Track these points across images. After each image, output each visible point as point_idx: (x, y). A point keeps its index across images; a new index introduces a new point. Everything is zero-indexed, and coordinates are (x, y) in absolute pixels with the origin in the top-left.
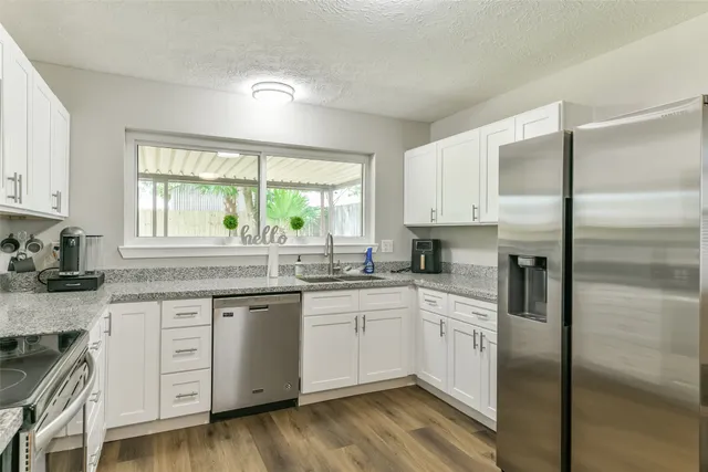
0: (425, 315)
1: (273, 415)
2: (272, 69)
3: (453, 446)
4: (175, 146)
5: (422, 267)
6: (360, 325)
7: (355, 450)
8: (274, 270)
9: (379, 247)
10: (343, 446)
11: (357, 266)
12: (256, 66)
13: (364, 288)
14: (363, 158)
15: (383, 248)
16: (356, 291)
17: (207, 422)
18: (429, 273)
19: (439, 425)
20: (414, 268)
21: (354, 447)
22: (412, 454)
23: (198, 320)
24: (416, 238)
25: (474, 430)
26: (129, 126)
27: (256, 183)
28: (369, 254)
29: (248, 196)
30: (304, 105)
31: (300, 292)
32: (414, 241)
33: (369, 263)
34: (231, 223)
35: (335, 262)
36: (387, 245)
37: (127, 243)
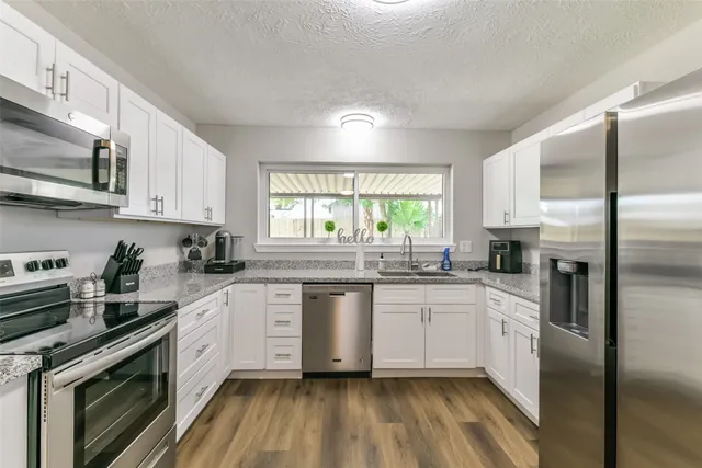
0: (491, 313)
1: (349, 381)
2: (347, 104)
3: (500, 449)
4: (306, 172)
5: (498, 267)
6: (426, 316)
7: (401, 429)
8: (360, 265)
9: (457, 248)
10: (391, 421)
11: (435, 263)
12: (336, 104)
13: (429, 283)
14: (442, 169)
15: (461, 247)
16: (423, 286)
17: (300, 377)
18: (505, 272)
19: (494, 423)
20: (491, 268)
21: (401, 425)
22: (454, 446)
23: (292, 299)
24: (495, 238)
25: (530, 438)
26: (262, 160)
27: (353, 196)
28: (446, 254)
29: (382, 206)
30: (384, 128)
31: (372, 284)
32: (491, 242)
33: (446, 262)
34: (330, 227)
35: (414, 259)
36: (466, 246)
37: (259, 242)
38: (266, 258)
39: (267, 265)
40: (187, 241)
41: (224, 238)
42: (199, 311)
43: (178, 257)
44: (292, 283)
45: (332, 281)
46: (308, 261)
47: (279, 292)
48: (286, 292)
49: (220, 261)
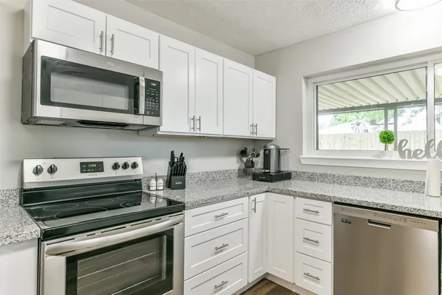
37: (305, 154)
38: (311, 170)
39: (312, 178)
40: (243, 153)
41: (269, 150)
42: (218, 213)
43: (238, 165)
44: (321, 200)
45: (371, 206)
46: (357, 177)
47: (307, 207)
48: (315, 209)
49: (267, 171)
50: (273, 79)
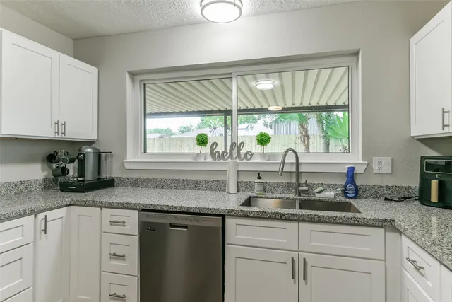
5: (434, 198)
6: (299, 270)
8: (232, 186)
9: (369, 166)
11: (334, 187)
13: (303, 220)
15: (375, 167)
16: (295, 225)
18: (446, 207)
20: (423, 197)
23: (127, 229)
28: (351, 174)
31: (223, 216)
32: (423, 158)
33: (350, 186)
34: (202, 140)
35: (303, 181)
36: (382, 164)
37: (130, 158)
38: (135, 175)
39: (135, 183)
40: (51, 158)
41: (84, 154)
43: (45, 173)
44: (127, 209)
45: (171, 210)
46: (177, 180)
47: (114, 219)
48: (121, 219)
49: (80, 179)
50: (95, 70)
